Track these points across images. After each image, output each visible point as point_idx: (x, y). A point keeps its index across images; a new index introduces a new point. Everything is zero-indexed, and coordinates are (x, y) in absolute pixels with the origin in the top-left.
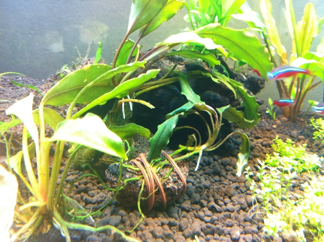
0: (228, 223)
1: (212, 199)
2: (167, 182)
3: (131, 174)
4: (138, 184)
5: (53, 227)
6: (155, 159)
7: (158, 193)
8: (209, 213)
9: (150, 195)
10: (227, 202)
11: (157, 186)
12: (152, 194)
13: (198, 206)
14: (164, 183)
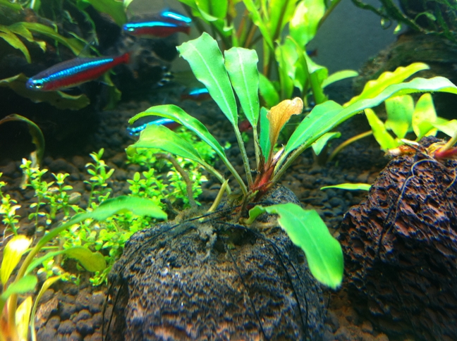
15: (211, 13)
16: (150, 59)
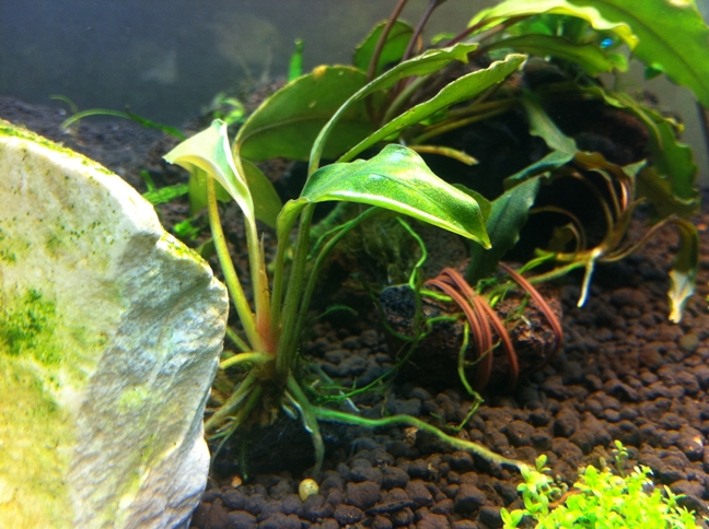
0: (668, 422)
1: (611, 374)
2: (518, 328)
3: (435, 310)
4: (454, 330)
5: (282, 413)
6: (484, 276)
7: (501, 351)
8: (613, 402)
9: (483, 355)
10: (650, 380)
11: (497, 336)
12: (488, 355)
13: (580, 390)
14: (513, 331)
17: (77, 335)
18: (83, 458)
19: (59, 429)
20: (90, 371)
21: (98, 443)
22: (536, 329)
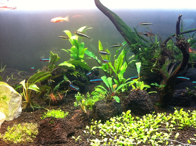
4: (50, 99)
5: (30, 107)
6: (55, 94)
9: (52, 101)
11: (54, 100)
14: (56, 99)
15: (106, 69)
16: (94, 76)
17: (8, 98)
18: (9, 107)
19: (7, 105)
20: (9, 101)
21: (11, 107)
22: (59, 99)
